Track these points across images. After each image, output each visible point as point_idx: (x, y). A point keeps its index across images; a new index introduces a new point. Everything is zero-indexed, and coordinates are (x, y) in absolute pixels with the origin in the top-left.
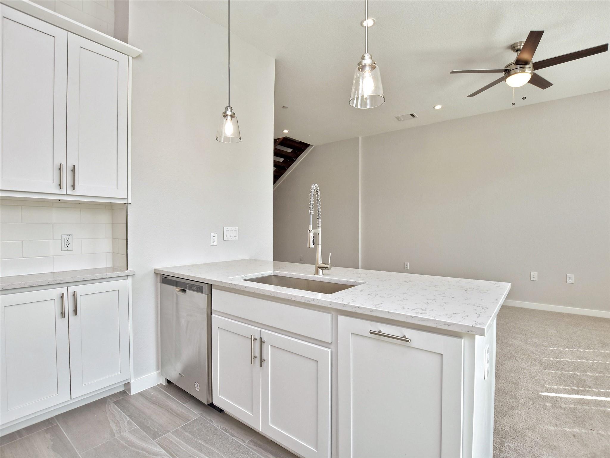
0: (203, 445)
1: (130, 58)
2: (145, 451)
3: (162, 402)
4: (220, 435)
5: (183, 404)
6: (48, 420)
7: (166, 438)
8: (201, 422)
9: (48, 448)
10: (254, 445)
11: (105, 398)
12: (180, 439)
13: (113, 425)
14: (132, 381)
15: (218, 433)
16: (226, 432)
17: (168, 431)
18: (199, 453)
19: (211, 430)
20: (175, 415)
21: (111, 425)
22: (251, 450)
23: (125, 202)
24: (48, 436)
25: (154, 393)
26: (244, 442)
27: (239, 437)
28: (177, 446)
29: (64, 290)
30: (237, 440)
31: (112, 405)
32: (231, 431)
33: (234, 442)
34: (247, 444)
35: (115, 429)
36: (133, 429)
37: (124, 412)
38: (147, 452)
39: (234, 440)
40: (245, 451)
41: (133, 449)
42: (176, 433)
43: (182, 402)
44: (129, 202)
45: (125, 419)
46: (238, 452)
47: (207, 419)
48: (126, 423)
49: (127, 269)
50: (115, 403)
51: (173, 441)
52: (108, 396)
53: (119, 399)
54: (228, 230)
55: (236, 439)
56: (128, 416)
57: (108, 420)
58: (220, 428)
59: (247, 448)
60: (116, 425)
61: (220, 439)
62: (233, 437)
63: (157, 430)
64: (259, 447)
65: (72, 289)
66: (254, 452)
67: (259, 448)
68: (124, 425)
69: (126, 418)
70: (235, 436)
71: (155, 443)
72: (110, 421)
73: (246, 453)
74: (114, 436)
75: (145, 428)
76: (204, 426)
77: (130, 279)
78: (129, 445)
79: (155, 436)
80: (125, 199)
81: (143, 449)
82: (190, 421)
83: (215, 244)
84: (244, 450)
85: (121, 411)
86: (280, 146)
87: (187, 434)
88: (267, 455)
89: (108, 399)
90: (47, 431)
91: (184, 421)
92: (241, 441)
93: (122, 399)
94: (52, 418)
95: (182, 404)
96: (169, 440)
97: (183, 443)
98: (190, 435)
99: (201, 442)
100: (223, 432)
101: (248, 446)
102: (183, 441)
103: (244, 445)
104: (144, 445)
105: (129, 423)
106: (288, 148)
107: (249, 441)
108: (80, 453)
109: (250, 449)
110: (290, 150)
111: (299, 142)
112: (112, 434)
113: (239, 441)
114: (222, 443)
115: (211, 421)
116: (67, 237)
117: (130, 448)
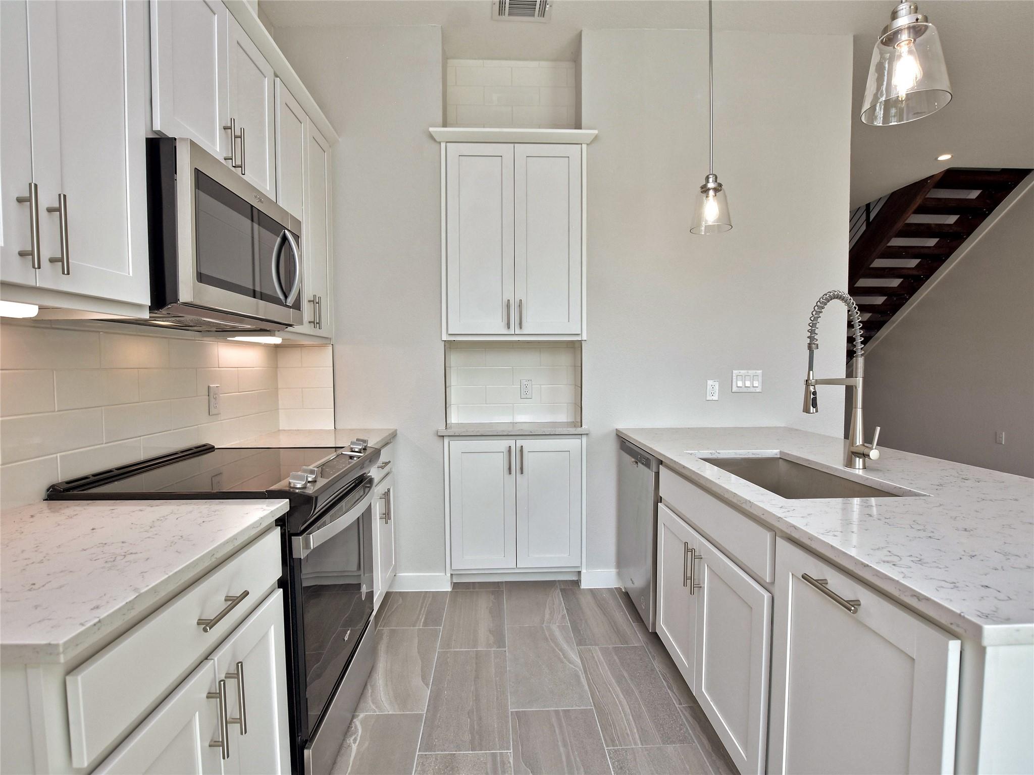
0: (625, 679)
1: (584, 146)
2: (561, 652)
3: (609, 610)
4: (655, 678)
5: (632, 623)
6: (498, 582)
7: (590, 650)
8: (640, 653)
9: (487, 608)
10: (691, 715)
11: (555, 581)
12: (604, 659)
13: (547, 611)
14: (584, 571)
15: (653, 676)
16: (664, 679)
17: (596, 645)
18: (617, 686)
19: (646, 667)
20: (616, 630)
21: (546, 611)
22: (682, 717)
23: (579, 339)
24: (492, 597)
25: (606, 595)
26: (680, 704)
27: (677, 694)
28: (597, 665)
29: (512, 443)
30: (673, 696)
31: (558, 591)
32: (671, 681)
33: (667, 696)
34: (682, 709)
35: (547, 616)
36: (564, 624)
37: (564, 604)
38: (563, 654)
39: (669, 694)
40: (674, 715)
41: (553, 645)
42: (605, 651)
43: (632, 619)
44: (584, 338)
45: (561, 610)
46: (663, 711)
47: (650, 652)
48: (560, 616)
49: (581, 426)
50: (561, 590)
51: (596, 657)
52: (559, 581)
53: (568, 588)
54: (740, 374)
55: (671, 695)
56: (567, 609)
57: (546, 605)
58: (660, 672)
59: (679, 713)
60: (551, 614)
61: (651, 683)
62: (668, 690)
63: (586, 637)
64: (696, 720)
65: (520, 442)
66: (686, 723)
67: (696, 722)
68: (558, 617)
69: (563, 611)
70: (672, 691)
71: (576, 650)
72: (547, 606)
73: (673, 718)
74: (543, 624)
75: (576, 629)
76: (641, 659)
77: (584, 439)
78: (551, 639)
79: (580, 643)
80: (579, 334)
81: (561, 650)
82: (627, 644)
83: (715, 398)
84: (673, 713)
85: (563, 602)
86: (936, 190)
87: (615, 657)
88: (701, 736)
89: (558, 584)
90: (493, 592)
91: (621, 642)
92: (678, 700)
93: (571, 589)
94: (502, 583)
95: (631, 621)
96: (592, 654)
97: (605, 664)
98: (617, 661)
99: (626, 675)
100: (660, 677)
101: (682, 711)
102: (606, 662)
103: (678, 708)
104: (565, 646)
105: (564, 617)
106: (970, 191)
107: (686, 705)
108: (507, 625)
109: (682, 715)
110: (974, 194)
111: (999, 170)
112: (542, 621)
113: (675, 700)
114: (650, 690)
115: (654, 657)
116: (526, 383)
117: (551, 642)
